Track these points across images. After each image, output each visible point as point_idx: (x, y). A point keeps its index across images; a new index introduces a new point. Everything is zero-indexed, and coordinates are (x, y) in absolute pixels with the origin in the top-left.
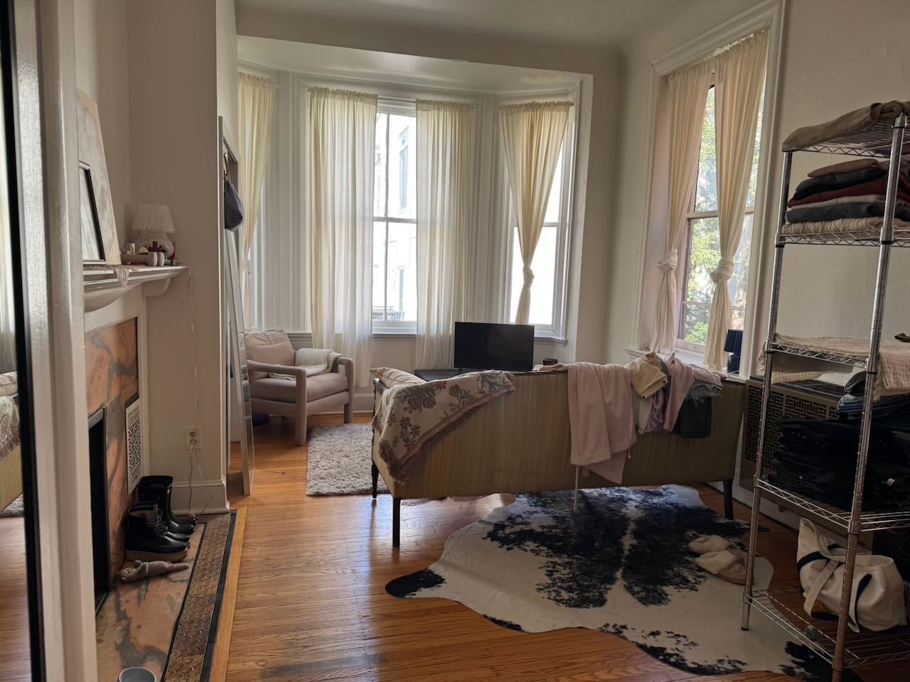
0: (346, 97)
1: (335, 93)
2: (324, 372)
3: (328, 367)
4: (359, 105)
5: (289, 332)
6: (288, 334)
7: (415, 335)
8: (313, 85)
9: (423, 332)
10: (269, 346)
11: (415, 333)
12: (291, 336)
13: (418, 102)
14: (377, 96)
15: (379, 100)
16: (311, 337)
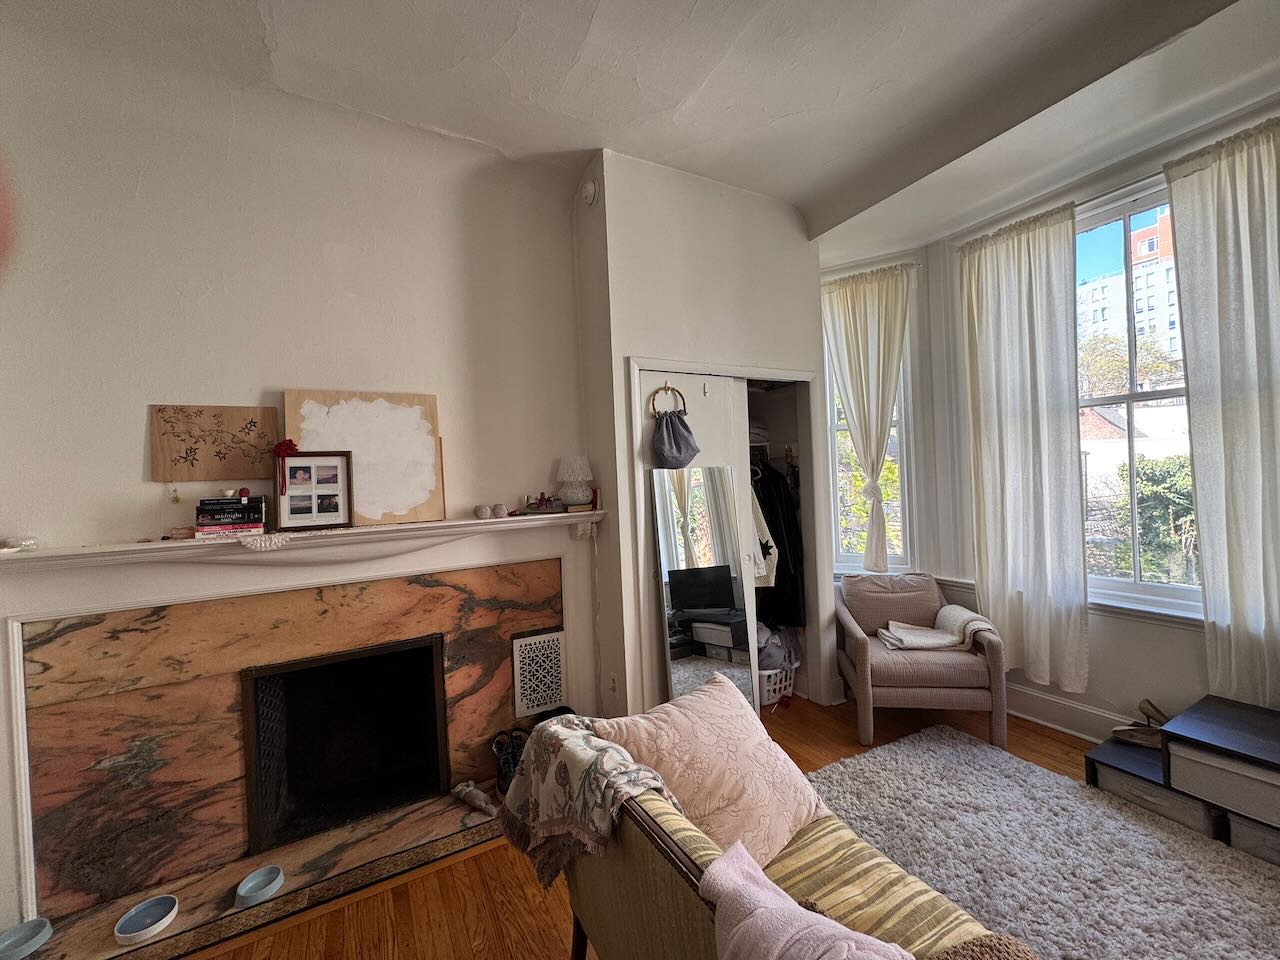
0: (1014, 234)
1: (997, 235)
2: (951, 648)
3: (963, 643)
4: (1040, 233)
5: (938, 577)
6: (936, 579)
7: (1202, 621)
8: (962, 243)
9: (1225, 620)
10: (890, 595)
11: (1202, 618)
12: (941, 584)
13: (1167, 167)
14: (1073, 203)
15: (1078, 209)
16: (974, 590)
